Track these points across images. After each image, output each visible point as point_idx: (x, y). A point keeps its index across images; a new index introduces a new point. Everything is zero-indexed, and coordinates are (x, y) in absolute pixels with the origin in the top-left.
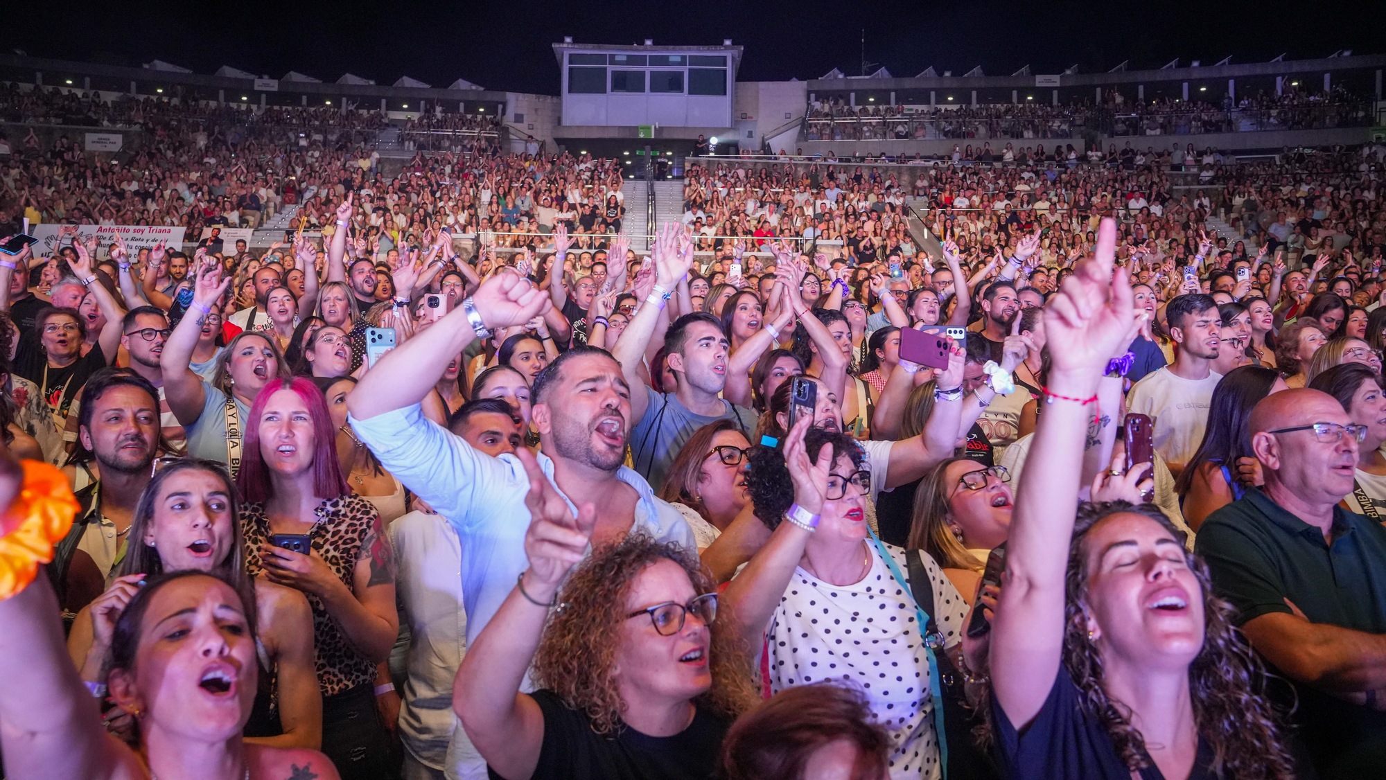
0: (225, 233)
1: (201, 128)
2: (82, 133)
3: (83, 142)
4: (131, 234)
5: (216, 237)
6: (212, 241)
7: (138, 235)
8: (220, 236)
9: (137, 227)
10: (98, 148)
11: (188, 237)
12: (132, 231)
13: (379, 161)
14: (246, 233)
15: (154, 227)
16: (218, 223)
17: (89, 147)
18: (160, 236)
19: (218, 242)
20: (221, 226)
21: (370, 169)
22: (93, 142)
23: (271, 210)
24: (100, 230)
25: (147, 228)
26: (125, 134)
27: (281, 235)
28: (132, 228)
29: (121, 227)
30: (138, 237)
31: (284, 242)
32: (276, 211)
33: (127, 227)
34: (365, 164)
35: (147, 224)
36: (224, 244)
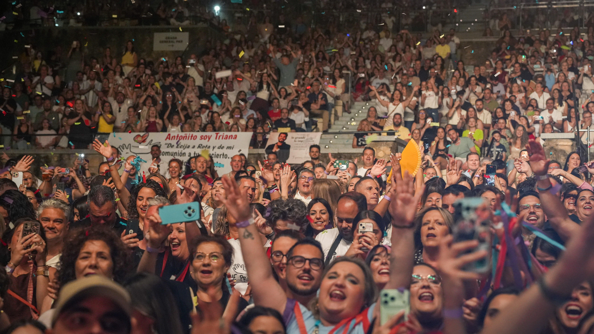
0: (292, 138)
1: (267, 19)
2: (151, 33)
3: (152, 43)
4: (198, 142)
5: (283, 142)
6: (279, 147)
7: (205, 142)
8: (287, 142)
9: (204, 134)
10: (166, 47)
11: (254, 143)
12: (199, 137)
13: (459, 47)
14: (316, 137)
15: (221, 133)
16: (285, 126)
17: (158, 47)
18: (226, 143)
19: (285, 148)
20: (287, 130)
21: (450, 56)
22: (161, 42)
23: (339, 109)
24: (169, 137)
25: (213, 134)
26: (191, 31)
27: (351, 139)
28: (199, 134)
29: (189, 134)
30: (204, 145)
31: (354, 147)
32: (344, 110)
33: (195, 134)
34: (443, 50)
35: (214, 130)
36: (291, 150)
